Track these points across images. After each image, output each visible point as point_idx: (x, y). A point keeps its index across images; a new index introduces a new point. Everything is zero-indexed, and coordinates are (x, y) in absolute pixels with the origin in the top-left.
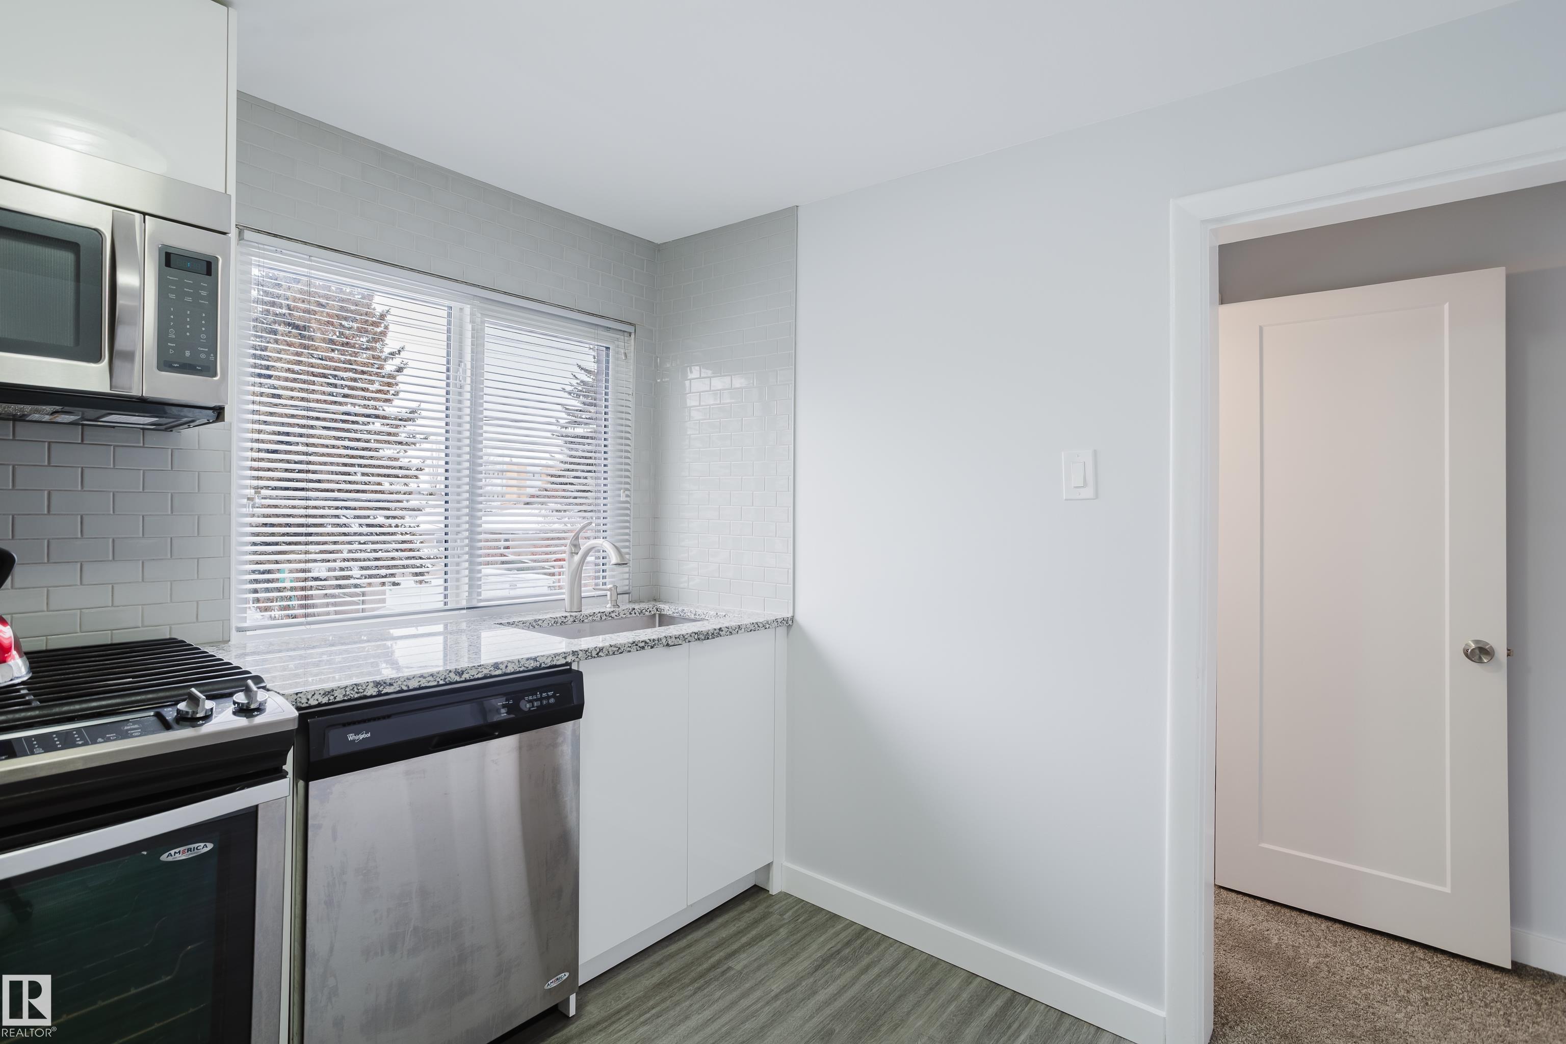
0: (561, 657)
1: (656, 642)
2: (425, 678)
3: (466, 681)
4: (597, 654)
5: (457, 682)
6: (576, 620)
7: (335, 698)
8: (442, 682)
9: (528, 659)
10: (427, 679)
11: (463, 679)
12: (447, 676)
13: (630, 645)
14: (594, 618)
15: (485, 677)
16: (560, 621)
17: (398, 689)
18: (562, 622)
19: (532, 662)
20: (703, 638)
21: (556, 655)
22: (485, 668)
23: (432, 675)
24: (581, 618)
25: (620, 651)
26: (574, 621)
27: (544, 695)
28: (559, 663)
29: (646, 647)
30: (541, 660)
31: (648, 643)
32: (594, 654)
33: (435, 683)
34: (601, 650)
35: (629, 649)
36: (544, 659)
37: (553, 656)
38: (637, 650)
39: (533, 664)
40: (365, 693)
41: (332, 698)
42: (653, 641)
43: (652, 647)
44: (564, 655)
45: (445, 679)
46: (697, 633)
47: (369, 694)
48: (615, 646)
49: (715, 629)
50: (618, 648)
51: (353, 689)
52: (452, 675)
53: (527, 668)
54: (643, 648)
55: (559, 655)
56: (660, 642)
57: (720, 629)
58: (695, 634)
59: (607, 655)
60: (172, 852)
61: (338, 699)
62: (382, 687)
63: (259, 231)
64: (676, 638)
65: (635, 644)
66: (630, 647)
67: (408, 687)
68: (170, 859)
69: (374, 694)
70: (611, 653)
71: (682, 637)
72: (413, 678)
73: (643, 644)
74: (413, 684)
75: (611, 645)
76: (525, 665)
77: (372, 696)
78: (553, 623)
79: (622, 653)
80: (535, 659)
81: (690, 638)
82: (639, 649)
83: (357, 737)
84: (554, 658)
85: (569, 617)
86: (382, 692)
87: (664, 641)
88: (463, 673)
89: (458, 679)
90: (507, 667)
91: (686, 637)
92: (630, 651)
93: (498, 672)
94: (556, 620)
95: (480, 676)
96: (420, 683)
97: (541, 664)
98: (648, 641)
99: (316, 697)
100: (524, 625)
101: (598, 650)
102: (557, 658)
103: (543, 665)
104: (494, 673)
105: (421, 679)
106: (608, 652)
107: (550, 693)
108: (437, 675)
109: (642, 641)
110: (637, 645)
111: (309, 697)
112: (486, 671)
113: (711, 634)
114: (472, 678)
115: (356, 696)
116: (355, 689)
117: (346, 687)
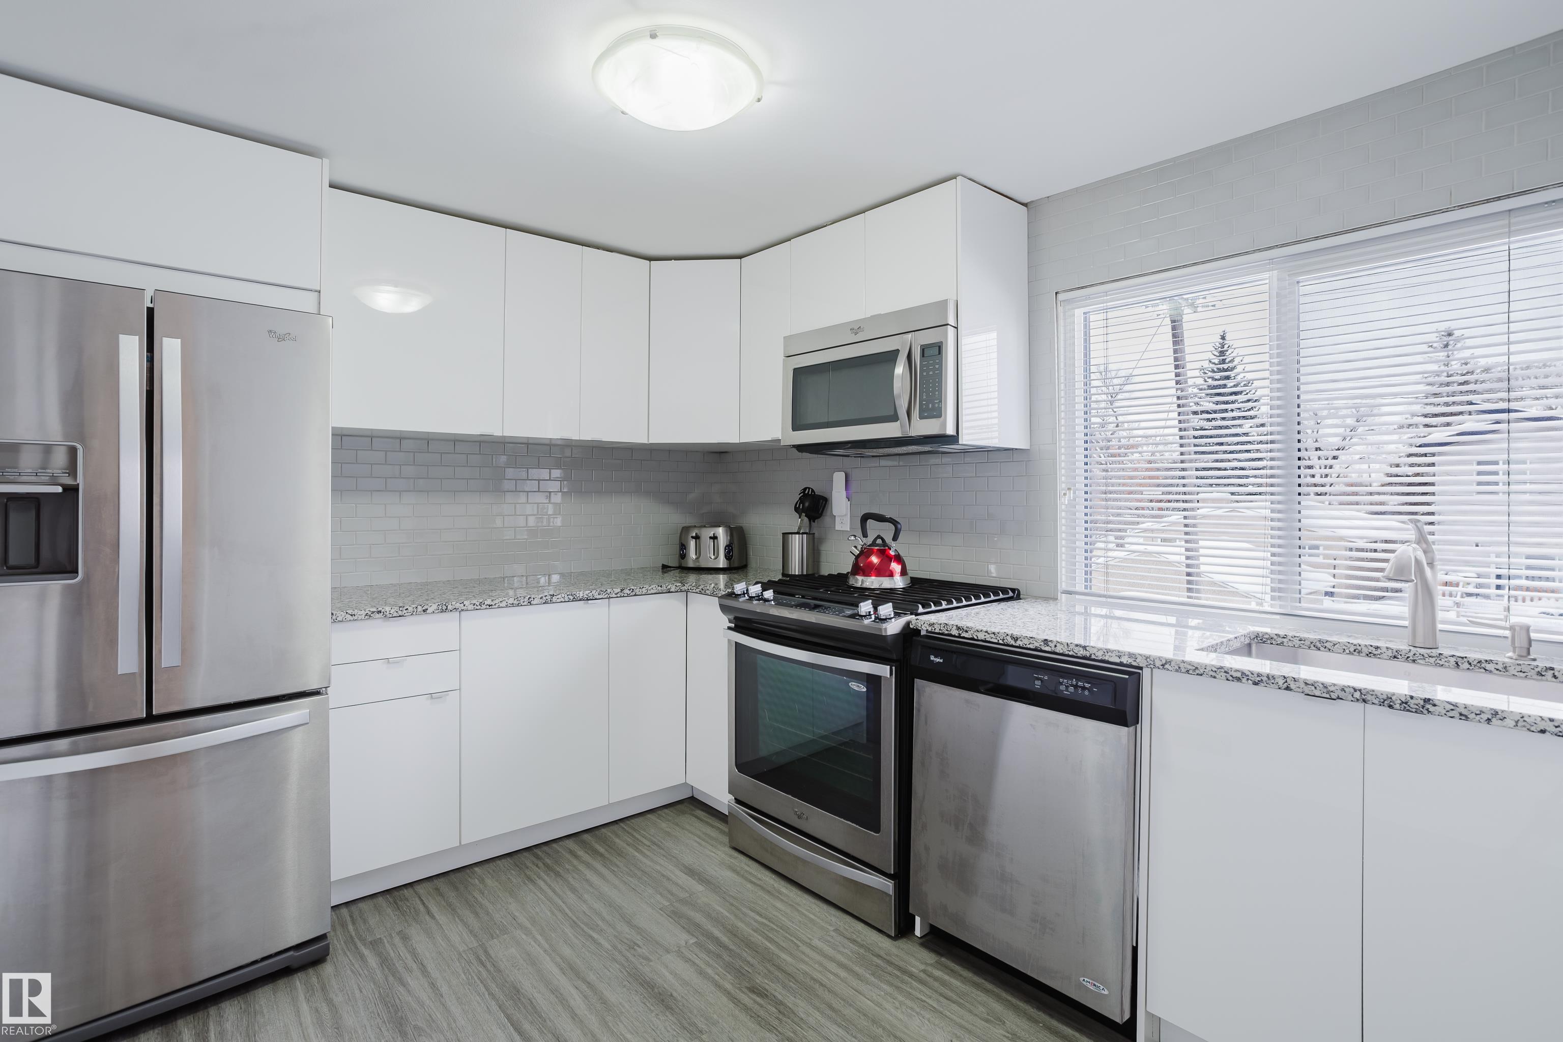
0: (1113, 655)
1: (1265, 679)
2: (989, 634)
3: (1019, 647)
4: (1163, 665)
5: (1012, 646)
6: (1399, 657)
7: (935, 629)
8: (1001, 642)
9: (1077, 645)
10: (990, 635)
11: (1017, 644)
12: (1005, 638)
13: (1214, 669)
14: (1439, 662)
15: (1036, 650)
16: (1365, 650)
17: (971, 636)
18: (1370, 653)
19: (1081, 649)
20: (1376, 701)
21: (1108, 651)
22: (1036, 641)
23: (994, 633)
24: (1411, 654)
25: (1197, 672)
26: (1395, 657)
27: (1080, 684)
28: (1111, 660)
29: (1244, 680)
30: (1092, 651)
31: (1248, 676)
32: (1158, 663)
33: (996, 641)
34: (1168, 662)
35: (1214, 674)
36: (1095, 651)
37: (1105, 651)
38: (1227, 680)
39: (1081, 652)
40: (951, 632)
41: (933, 629)
42: (1258, 676)
43: (1255, 683)
44: (1117, 654)
45: (1003, 640)
46: (1360, 690)
47: (953, 634)
48: (1190, 664)
49: (1412, 697)
50: (1194, 668)
51: (944, 627)
52: (1009, 638)
53: (1077, 654)
54: (1239, 679)
55: (1112, 651)
56: (1273, 681)
57: (1427, 701)
58: (1355, 690)
59: (1177, 671)
60: (853, 683)
61: (936, 631)
62: (961, 631)
63: (1072, 290)
64: (1306, 684)
65: (1223, 670)
66: (1215, 671)
67: (978, 637)
68: (852, 686)
69: (957, 635)
70: (1183, 670)
71: (1321, 686)
72: (981, 631)
73: (1239, 675)
74: (981, 636)
75: (1183, 660)
76: (1074, 650)
77: (955, 636)
78: (1352, 650)
79: (1201, 675)
80: (1085, 648)
81: (1342, 694)
82: (1230, 678)
83: (935, 659)
84: (1106, 653)
85: (1384, 650)
86: (961, 635)
87: (1281, 682)
88: (1017, 640)
89: (1013, 642)
90: (1056, 646)
91: (1331, 689)
92: (1215, 677)
93: (1047, 649)
94: (1359, 648)
95: (1031, 646)
96: (985, 637)
97: (1091, 655)
98: (1248, 673)
99: (925, 625)
100: (1302, 642)
101: (1164, 662)
102: (1109, 654)
103: (1093, 657)
104: (1044, 648)
105: (986, 634)
106: (1179, 668)
107: (1087, 685)
108: (998, 635)
109: (1237, 671)
110: (1225, 672)
111: (922, 624)
112: (1037, 644)
113: (1399, 702)
114: (1024, 646)
115: (946, 632)
116: (946, 627)
117: (941, 624)
